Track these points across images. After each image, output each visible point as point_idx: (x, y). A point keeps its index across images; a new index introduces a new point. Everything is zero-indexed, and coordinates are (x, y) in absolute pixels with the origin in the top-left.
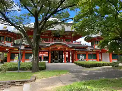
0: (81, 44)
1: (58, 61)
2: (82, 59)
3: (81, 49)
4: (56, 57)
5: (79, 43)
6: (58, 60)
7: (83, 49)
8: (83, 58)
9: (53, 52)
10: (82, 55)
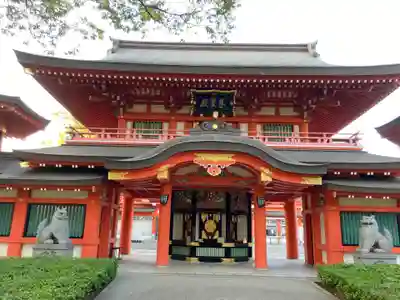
0: (359, 151)
1: (220, 252)
2: (376, 245)
3: (363, 177)
4: (210, 226)
5: (351, 146)
6: (219, 246)
7: (379, 176)
8: (387, 240)
9: (194, 201)
10: (372, 219)
